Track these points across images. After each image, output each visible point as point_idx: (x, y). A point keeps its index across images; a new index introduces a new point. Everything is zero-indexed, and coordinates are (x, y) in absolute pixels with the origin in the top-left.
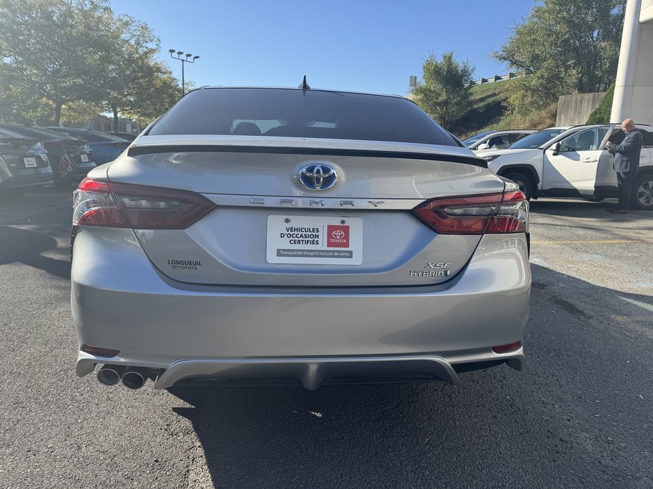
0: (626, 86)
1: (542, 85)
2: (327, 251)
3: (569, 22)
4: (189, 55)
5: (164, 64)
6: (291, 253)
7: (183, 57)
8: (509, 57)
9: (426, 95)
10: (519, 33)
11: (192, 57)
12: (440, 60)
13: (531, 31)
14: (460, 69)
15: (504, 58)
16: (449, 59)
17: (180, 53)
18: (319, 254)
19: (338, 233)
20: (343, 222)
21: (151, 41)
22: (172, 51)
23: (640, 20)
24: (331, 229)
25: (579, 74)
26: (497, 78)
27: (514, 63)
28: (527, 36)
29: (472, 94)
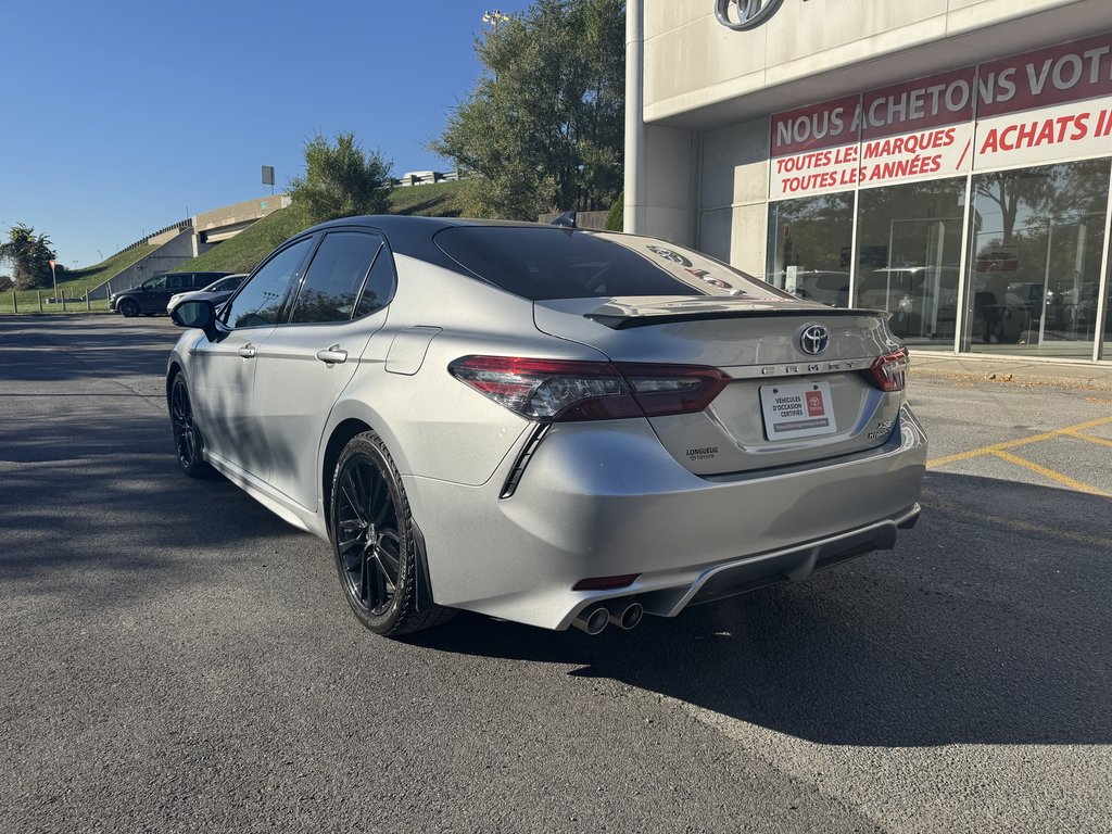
0: (637, 206)
1: (507, 197)
3: (532, 107)
6: (784, 427)
8: (455, 150)
9: (316, 202)
10: (463, 115)
12: (333, 146)
13: (483, 116)
14: (367, 163)
15: (449, 153)
16: (346, 144)
18: (804, 425)
19: (814, 400)
20: (816, 388)
23: (645, 119)
24: (808, 396)
25: (558, 184)
26: (438, 176)
27: (463, 160)
28: (476, 123)
29: (391, 204)
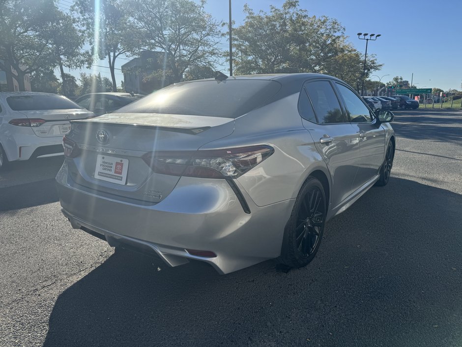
2: (114, 176)
4: (372, 35)
5: (351, 45)
6: (102, 174)
7: (368, 37)
11: (375, 36)
17: (366, 35)
18: (111, 176)
19: (119, 166)
20: (121, 161)
21: (338, 30)
22: (360, 34)
24: (117, 164)
